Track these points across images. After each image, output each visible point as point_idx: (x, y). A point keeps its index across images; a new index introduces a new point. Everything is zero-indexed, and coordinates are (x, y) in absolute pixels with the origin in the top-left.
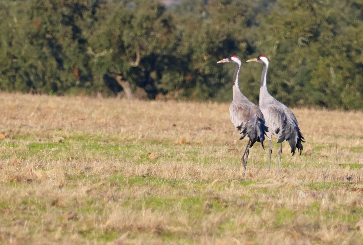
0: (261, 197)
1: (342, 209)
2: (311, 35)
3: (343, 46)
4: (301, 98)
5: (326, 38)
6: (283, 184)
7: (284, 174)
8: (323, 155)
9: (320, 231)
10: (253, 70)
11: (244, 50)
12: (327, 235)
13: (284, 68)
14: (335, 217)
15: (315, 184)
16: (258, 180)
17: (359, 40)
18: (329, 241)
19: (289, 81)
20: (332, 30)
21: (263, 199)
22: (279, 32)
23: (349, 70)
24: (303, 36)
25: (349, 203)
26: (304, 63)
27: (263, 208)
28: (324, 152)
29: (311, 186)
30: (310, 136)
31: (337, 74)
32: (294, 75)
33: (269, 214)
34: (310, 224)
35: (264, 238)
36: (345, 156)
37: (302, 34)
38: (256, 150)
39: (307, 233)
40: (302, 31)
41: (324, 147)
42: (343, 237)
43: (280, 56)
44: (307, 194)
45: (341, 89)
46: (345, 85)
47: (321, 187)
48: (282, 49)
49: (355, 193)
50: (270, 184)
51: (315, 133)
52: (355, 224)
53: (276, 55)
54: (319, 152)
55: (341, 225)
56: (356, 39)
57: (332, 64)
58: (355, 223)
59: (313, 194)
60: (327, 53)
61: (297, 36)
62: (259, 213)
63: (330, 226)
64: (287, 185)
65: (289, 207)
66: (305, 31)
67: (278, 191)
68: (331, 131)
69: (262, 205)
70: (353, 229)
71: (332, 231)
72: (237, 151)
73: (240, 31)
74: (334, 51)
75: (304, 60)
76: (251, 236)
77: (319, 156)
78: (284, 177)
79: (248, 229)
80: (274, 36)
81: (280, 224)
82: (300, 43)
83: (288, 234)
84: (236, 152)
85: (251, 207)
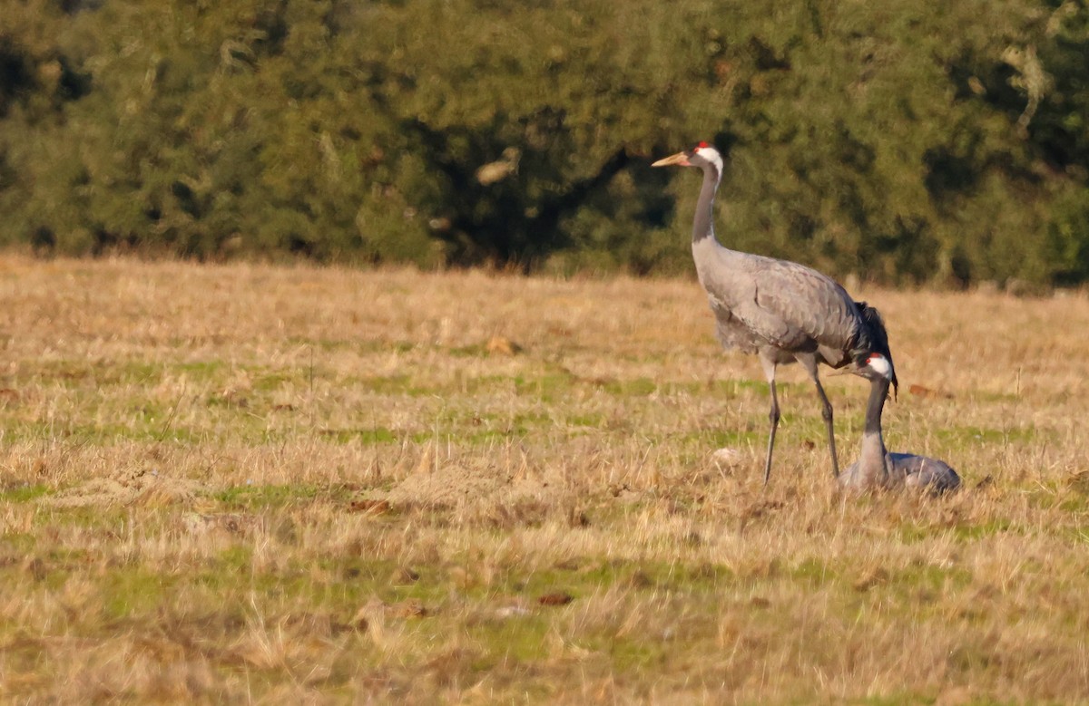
0: (69, 534)
1: (315, 567)
2: (260, 34)
3: (360, 65)
4: (235, 230)
5: (307, 43)
6: (138, 494)
7: (147, 465)
8: (282, 402)
9: (243, 634)
10: (84, 148)
11: (52, 86)
12: (264, 646)
13: (181, 138)
14: (292, 591)
15: (240, 492)
16: (62, 486)
17: (409, 47)
18: (272, 667)
19: (197, 178)
20: (326, 19)
21: (73, 540)
22: (159, 28)
23: (380, 140)
24: (234, 38)
25: (336, 549)
26: (240, 122)
27: (69, 569)
28: (284, 395)
29: (227, 499)
30: (248, 346)
31: (344, 154)
32: (211, 160)
33: (88, 587)
34: (213, 616)
35: (67, 660)
36: (348, 405)
37: (235, 30)
38: (73, 391)
39: (204, 641)
40: (232, 23)
41: (289, 379)
42: (315, 652)
43: (166, 102)
44: (212, 524)
45: (356, 201)
46: (367, 186)
47: (260, 499)
48: (172, 79)
49: (360, 517)
50: (102, 497)
51: (262, 338)
52: (354, 612)
53: (154, 101)
54: (268, 396)
55: (309, 616)
56: (399, 46)
57: (328, 123)
58: (354, 608)
59: (231, 523)
60: (310, 88)
61: (218, 39)
62: (57, 585)
63: (275, 619)
64: (153, 496)
65: (151, 567)
66: (241, 23)
67: (123, 515)
68: (314, 331)
69: (67, 561)
70: (345, 628)
71: (281, 635)
72: (15, 396)
73: (40, 27)
74: (332, 82)
75: (241, 113)
76: (31, 657)
77: (268, 405)
78: (143, 472)
79: (22, 633)
80: (147, 38)
81: (120, 617)
82: (227, 59)
83: (141, 645)
84: (11, 399)
85: (32, 567)
